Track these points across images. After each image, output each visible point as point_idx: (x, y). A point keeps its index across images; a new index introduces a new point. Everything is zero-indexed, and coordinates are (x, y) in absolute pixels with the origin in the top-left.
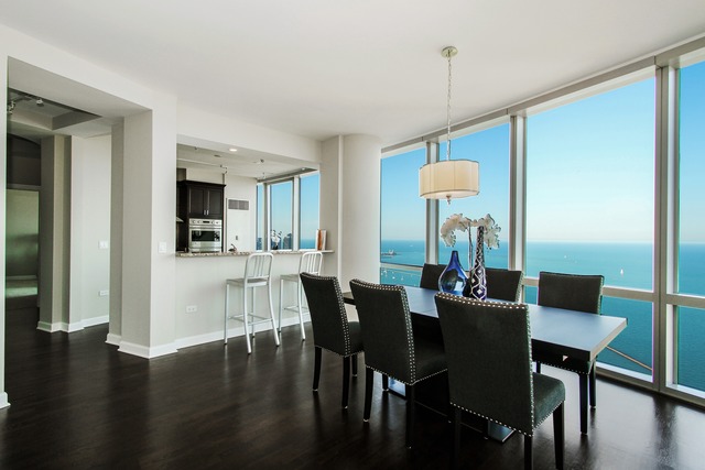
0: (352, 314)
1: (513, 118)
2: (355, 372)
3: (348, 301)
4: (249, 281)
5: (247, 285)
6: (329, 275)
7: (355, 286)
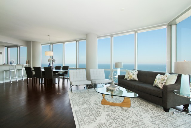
0: (34, 73)
1: (63, 44)
2: (34, 82)
3: (33, 71)
4: (11, 70)
5: (10, 71)
6: (29, 66)
7: (34, 68)
